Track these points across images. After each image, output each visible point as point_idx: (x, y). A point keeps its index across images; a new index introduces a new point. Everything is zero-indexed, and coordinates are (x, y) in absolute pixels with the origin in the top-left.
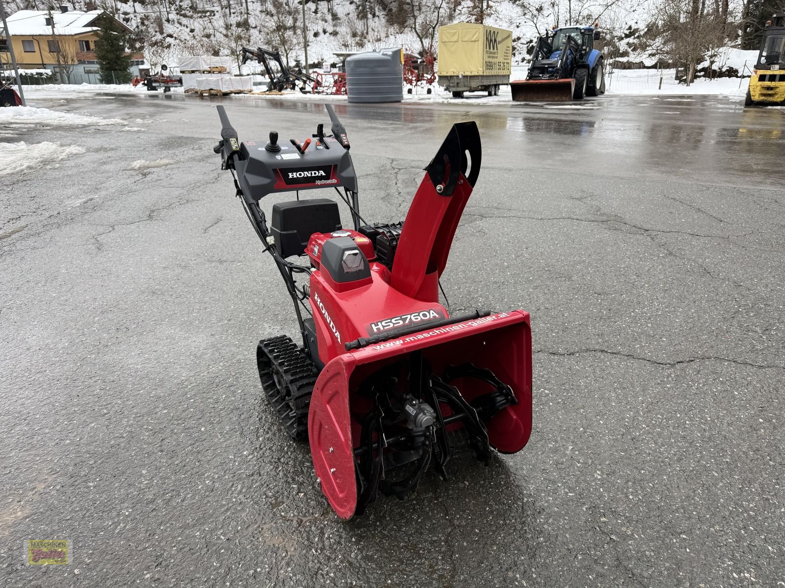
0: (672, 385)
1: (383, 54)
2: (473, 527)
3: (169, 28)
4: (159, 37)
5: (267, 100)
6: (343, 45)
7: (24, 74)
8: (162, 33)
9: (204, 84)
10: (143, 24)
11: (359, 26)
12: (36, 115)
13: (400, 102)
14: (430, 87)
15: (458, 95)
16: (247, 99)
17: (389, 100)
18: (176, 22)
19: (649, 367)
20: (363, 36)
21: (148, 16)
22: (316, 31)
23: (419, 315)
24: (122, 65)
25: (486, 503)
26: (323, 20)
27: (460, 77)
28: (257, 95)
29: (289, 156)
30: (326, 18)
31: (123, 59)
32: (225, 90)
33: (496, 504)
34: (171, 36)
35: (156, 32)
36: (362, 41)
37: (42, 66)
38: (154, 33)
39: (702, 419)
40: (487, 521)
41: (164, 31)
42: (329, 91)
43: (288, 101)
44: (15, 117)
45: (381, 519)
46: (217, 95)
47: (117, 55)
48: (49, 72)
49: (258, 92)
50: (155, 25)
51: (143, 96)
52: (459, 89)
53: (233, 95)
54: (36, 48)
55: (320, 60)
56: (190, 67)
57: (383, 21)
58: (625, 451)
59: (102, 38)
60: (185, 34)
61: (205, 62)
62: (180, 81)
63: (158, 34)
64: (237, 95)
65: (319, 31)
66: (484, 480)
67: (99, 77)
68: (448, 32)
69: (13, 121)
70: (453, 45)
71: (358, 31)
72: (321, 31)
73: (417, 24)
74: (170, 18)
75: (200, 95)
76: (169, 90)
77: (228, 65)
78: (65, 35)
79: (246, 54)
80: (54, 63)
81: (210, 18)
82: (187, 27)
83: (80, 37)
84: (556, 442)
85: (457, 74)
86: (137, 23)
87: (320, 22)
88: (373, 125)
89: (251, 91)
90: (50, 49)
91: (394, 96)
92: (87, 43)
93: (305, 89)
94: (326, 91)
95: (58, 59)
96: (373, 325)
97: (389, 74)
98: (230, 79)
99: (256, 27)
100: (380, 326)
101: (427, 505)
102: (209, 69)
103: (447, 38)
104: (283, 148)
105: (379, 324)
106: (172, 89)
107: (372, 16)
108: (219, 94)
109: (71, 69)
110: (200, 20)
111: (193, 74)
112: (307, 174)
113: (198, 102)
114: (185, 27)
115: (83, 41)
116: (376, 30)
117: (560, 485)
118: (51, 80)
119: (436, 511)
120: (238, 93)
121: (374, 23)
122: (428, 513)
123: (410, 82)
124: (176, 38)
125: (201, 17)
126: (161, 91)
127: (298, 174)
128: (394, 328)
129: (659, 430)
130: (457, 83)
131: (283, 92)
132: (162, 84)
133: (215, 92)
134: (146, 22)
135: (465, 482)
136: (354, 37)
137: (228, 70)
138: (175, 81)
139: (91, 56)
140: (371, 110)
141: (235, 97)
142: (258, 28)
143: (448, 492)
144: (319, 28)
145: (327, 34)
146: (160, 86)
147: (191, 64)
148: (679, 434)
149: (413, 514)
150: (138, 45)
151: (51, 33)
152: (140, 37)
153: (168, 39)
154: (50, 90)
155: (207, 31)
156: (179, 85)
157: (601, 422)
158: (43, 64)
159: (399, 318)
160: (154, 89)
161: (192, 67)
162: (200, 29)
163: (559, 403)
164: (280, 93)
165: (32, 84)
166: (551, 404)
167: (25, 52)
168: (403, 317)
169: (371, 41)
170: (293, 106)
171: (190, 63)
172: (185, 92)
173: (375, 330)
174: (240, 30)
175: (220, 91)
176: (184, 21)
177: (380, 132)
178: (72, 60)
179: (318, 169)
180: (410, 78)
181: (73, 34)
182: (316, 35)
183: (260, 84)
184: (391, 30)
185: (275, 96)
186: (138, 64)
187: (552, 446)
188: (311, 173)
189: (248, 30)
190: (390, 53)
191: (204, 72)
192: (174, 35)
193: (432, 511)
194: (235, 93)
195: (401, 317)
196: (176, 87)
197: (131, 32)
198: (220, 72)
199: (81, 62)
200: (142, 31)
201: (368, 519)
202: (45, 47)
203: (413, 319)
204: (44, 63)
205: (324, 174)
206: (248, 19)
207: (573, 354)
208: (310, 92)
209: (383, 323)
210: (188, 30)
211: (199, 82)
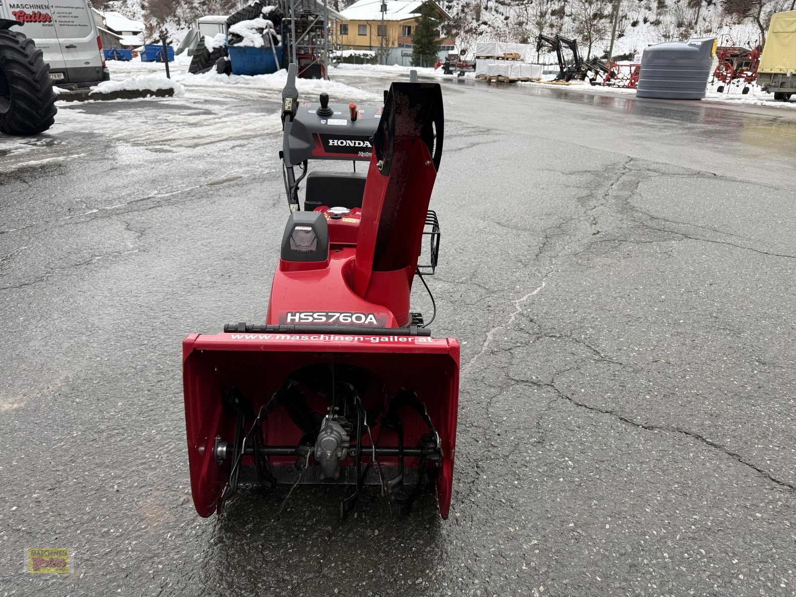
0: (765, 516)
1: (691, 45)
2: (335, 586)
3: (485, 16)
4: (475, 24)
5: (553, 90)
6: (663, 36)
7: (353, 55)
8: (478, 20)
9: (494, 70)
10: (463, 11)
11: (689, 14)
12: (332, 88)
13: (700, 100)
14: (748, 86)
15: (780, 97)
16: (532, 88)
17: (685, 97)
18: (493, 9)
19: (753, 479)
20: (690, 26)
21: (469, 4)
22: (635, 20)
23: (351, 317)
24: (433, 49)
25: (375, 565)
26: (646, 8)
27: (788, 75)
28: (543, 84)
29: (338, 121)
30: (651, 6)
31: (434, 44)
32: (513, 77)
33: (384, 571)
34: (485, 23)
35: (473, 19)
36: (688, 32)
37: (369, 48)
38: (471, 20)
39: (772, 581)
40: (358, 585)
41: (481, 18)
42: (621, 84)
43: (574, 92)
44: (316, 89)
45: (255, 531)
46: (504, 82)
47: (430, 40)
48: (373, 53)
49: (545, 80)
50: (473, 12)
51: (440, 79)
52: (782, 90)
53: (520, 82)
54: (368, 33)
55: (632, 52)
56: (485, 53)
57: (720, 9)
58: (605, 576)
59: (420, 23)
60: (499, 21)
61: (501, 47)
62: (474, 66)
63: (474, 21)
64: (523, 83)
65: (639, 20)
66: (397, 538)
67: (411, 60)
68: (785, 21)
69: (311, 92)
70: (788, 36)
71: (685, 20)
72: (641, 20)
73: (762, 13)
74: (489, 5)
75: (488, 81)
76: (464, 75)
77: (523, 52)
78: (393, 21)
79: (541, 41)
80: (378, 45)
81: (527, 5)
82: (503, 15)
83: (404, 23)
84: (524, 528)
85: (785, 72)
86: (458, 10)
87: (643, 9)
88: (643, 121)
89: (539, 80)
90: (378, 33)
91: (693, 93)
92: (409, 28)
93: (595, 80)
94: (618, 84)
95: (382, 42)
96: (289, 315)
97: (693, 67)
98: (520, 66)
99: (571, 15)
100: (297, 318)
101: (313, 539)
102: (503, 56)
103: (782, 27)
104: (335, 113)
105: (298, 315)
106: (466, 74)
107: (707, 4)
108: (505, 81)
109: (390, 52)
110: (516, 8)
111: (487, 60)
112: (350, 143)
113: (485, 88)
114: (501, 15)
115: (406, 27)
116: (708, 19)
117: (476, 581)
118: (373, 61)
119: (315, 549)
120: (525, 81)
121: (707, 11)
122: (306, 547)
123: (723, 79)
124: (490, 26)
125: (518, 5)
126: (455, 75)
127: (339, 142)
128: (312, 323)
129: (684, 569)
130: (781, 84)
131: (570, 82)
132: (458, 69)
133: (503, 78)
134: (466, 10)
135: (376, 531)
136: (678, 27)
137: (522, 57)
138: (469, 66)
139: (409, 40)
140: (656, 106)
141: (521, 85)
142: (573, 16)
143: (347, 534)
144: (640, 16)
145: (648, 24)
146: (455, 71)
147: (487, 50)
148: (713, 587)
149: (290, 541)
150: (454, 31)
151: (381, 19)
152: (458, 24)
153: (483, 27)
154: (367, 69)
155: (521, 19)
156: (473, 70)
157: (607, 526)
158: (370, 47)
159: (325, 314)
160: (451, 72)
161: (487, 53)
162: (514, 17)
163: (573, 482)
164: (567, 83)
165: (356, 63)
166: (561, 479)
167: (359, 35)
168: (329, 314)
169: (699, 32)
170: (578, 97)
171: (487, 48)
172: (476, 77)
173: (289, 320)
174: (554, 18)
175: (508, 78)
176: (501, 8)
177: (643, 129)
178: (393, 44)
179: (364, 139)
180: (725, 74)
181: (399, 19)
182: (635, 24)
183: (550, 73)
184: (728, 19)
185: (562, 86)
186: (448, 50)
187: (512, 530)
188: (355, 143)
189: (562, 18)
190: (700, 43)
191: (498, 58)
192: (489, 23)
193: (312, 546)
194: (522, 81)
195: (327, 313)
196: (470, 72)
197: (449, 19)
198: (513, 59)
199: (400, 46)
200: (460, 18)
201: (244, 526)
202: (375, 31)
203: (341, 319)
204: (372, 45)
205: (369, 146)
206: (564, 7)
207: (651, 428)
208: (600, 84)
209: (302, 316)
210: (504, 17)
211: (490, 68)
